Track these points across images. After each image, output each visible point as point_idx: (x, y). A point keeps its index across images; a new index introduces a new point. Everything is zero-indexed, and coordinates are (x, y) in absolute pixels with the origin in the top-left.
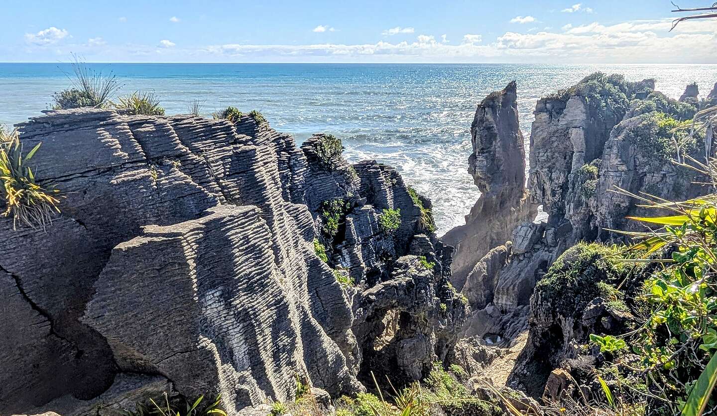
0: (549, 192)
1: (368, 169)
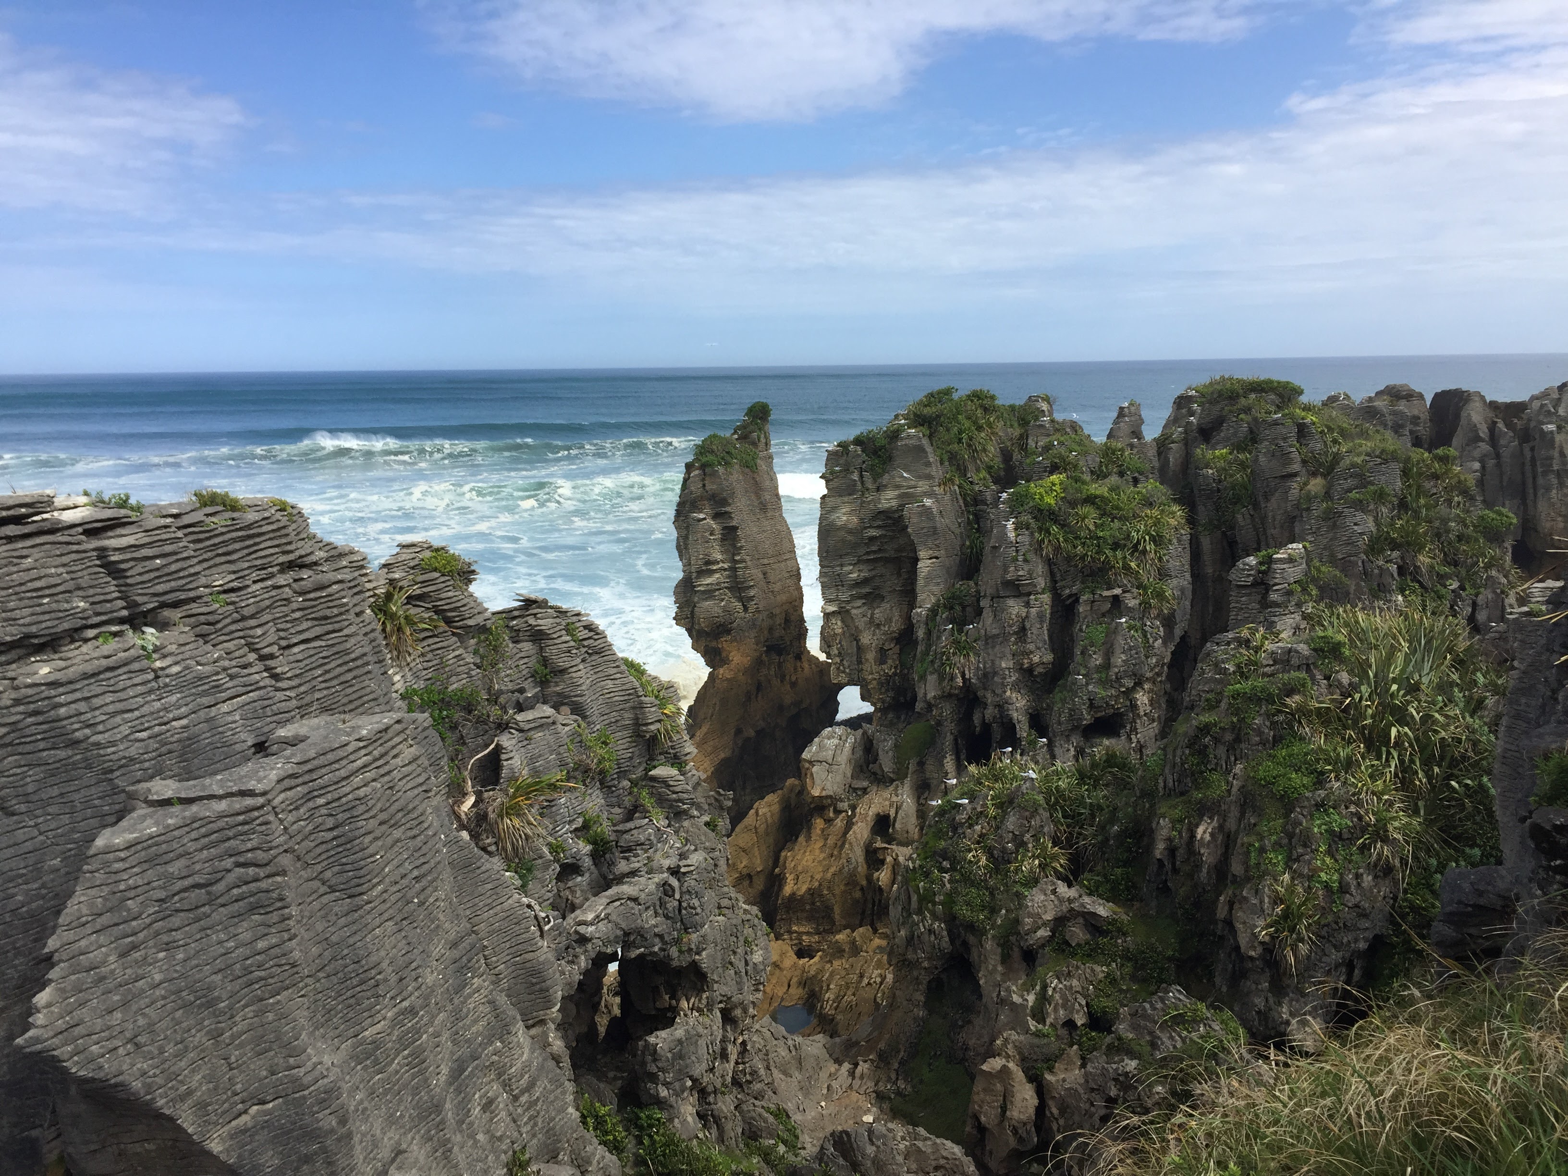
0: (871, 656)
1: (532, 621)
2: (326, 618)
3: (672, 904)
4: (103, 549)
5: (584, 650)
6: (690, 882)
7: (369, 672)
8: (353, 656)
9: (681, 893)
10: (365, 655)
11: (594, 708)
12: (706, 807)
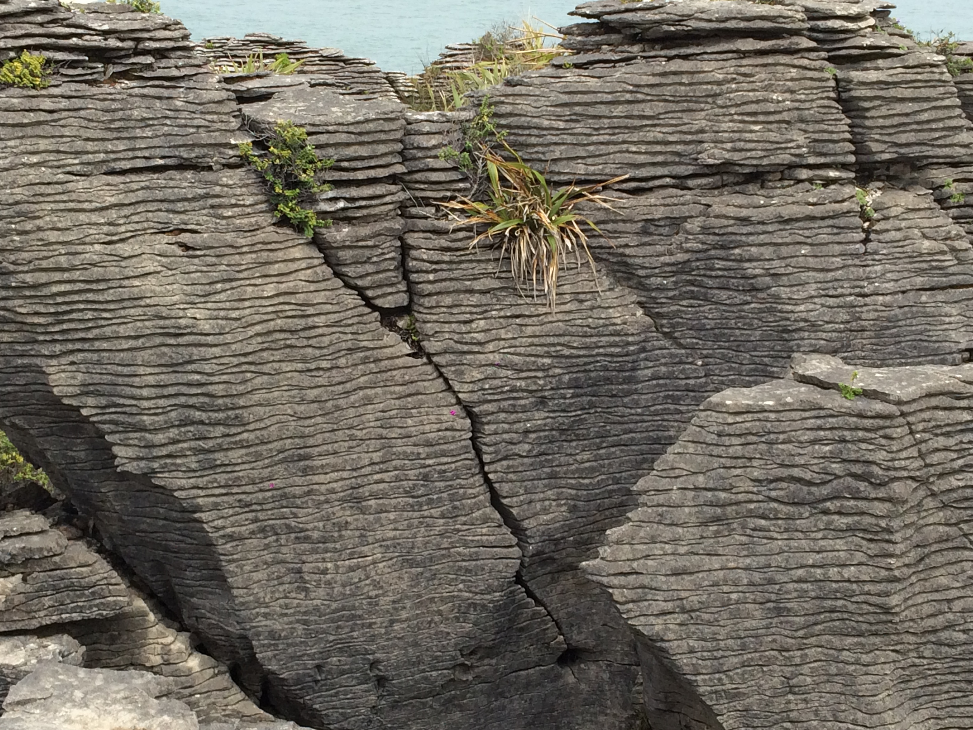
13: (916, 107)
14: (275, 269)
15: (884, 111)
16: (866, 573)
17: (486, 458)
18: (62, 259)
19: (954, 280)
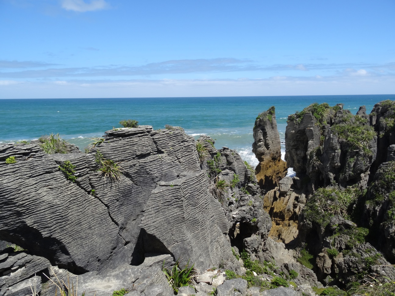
1: (225, 152)
2: (189, 152)
3: (252, 212)
4: (153, 138)
5: (235, 159)
6: (256, 208)
7: (196, 162)
8: (193, 159)
9: (254, 210)
10: (196, 159)
11: (237, 171)
12: (259, 193)
13: (163, 141)
14: (69, 188)
15: (159, 142)
16: (180, 213)
17: (111, 213)
18: (27, 197)
19: (173, 166)
